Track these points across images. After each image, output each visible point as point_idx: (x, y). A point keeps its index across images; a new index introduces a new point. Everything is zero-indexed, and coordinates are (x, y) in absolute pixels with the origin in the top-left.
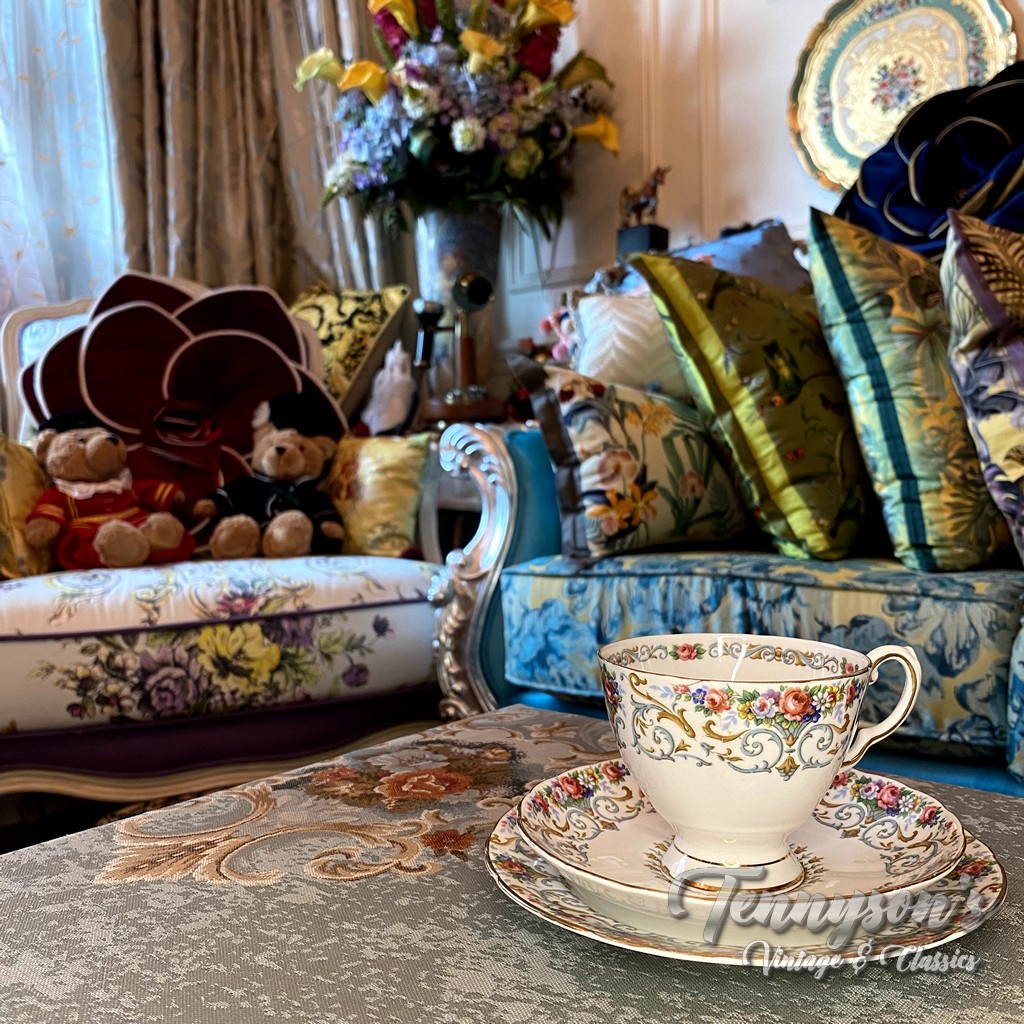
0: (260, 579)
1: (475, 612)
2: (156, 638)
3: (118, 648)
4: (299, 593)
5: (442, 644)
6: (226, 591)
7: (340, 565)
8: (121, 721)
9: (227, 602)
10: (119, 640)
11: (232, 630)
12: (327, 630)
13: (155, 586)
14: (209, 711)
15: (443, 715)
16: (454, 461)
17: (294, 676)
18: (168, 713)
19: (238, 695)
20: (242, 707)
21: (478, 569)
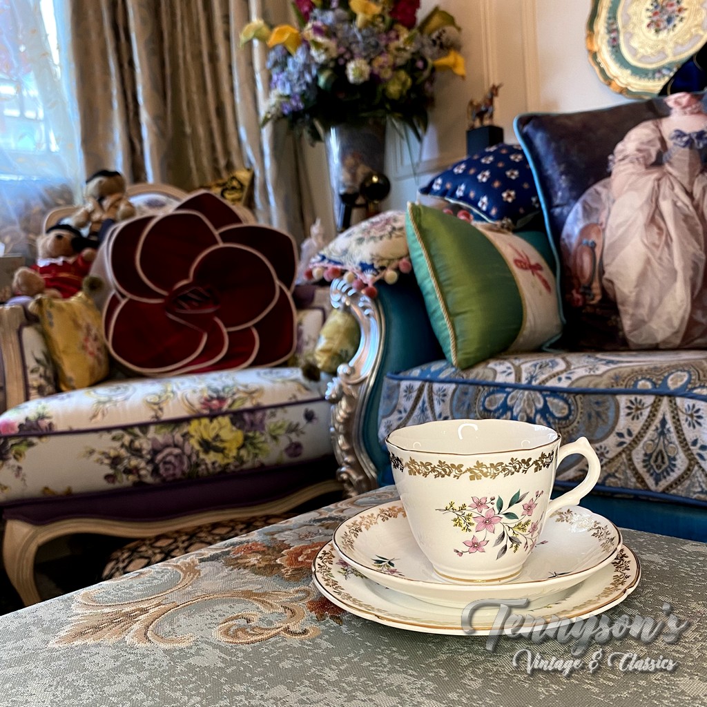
0: (228, 386)
2: (161, 428)
3: (136, 436)
4: (254, 395)
5: (336, 430)
6: (206, 395)
7: (281, 375)
8: (140, 484)
9: (207, 402)
10: (137, 431)
11: (211, 421)
12: (274, 420)
13: (159, 393)
14: (198, 476)
16: (340, 301)
17: (253, 451)
18: (170, 479)
19: (217, 465)
20: (220, 473)
21: (360, 375)
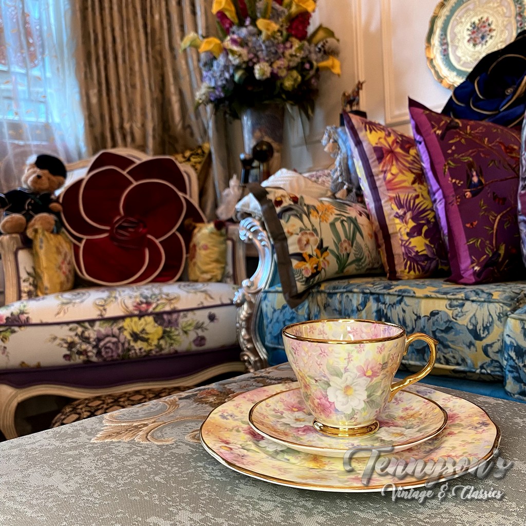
0: (154, 294)
1: (256, 309)
2: (104, 323)
3: (86, 328)
4: (173, 301)
5: (241, 325)
6: (138, 300)
7: (194, 287)
8: (88, 362)
9: (138, 305)
10: (87, 325)
11: (140, 319)
12: (185, 319)
13: (105, 298)
14: (129, 358)
15: (242, 359)
16: (245, 235)
17: (169, 341)
18: (110, 359)
19: (142, 351)
20: (145, 356)
21: (257, 288)
